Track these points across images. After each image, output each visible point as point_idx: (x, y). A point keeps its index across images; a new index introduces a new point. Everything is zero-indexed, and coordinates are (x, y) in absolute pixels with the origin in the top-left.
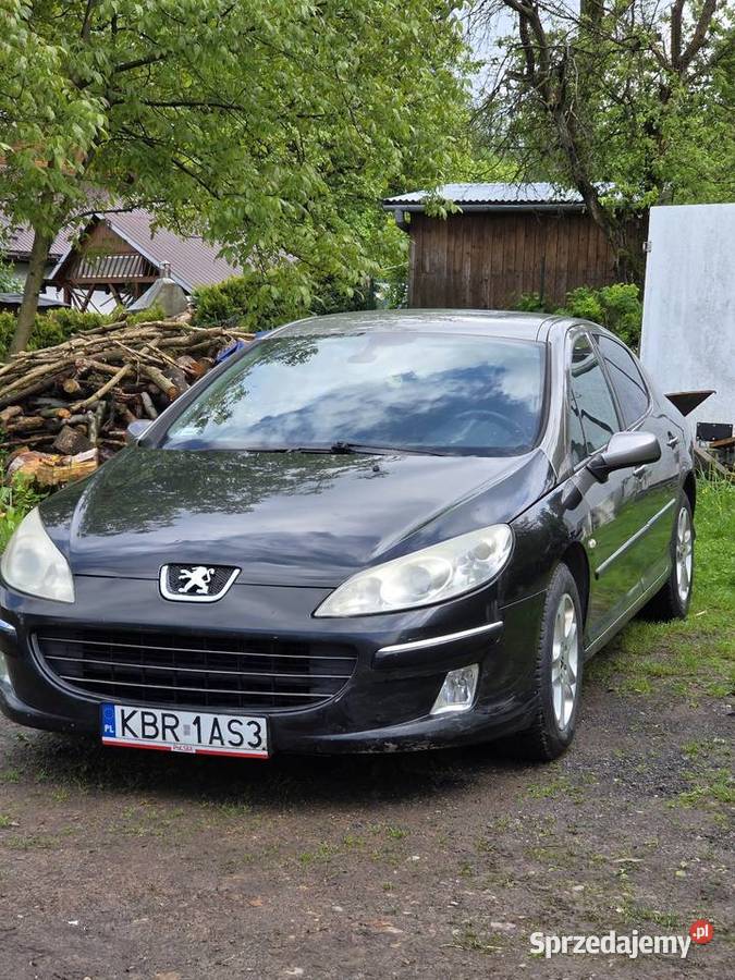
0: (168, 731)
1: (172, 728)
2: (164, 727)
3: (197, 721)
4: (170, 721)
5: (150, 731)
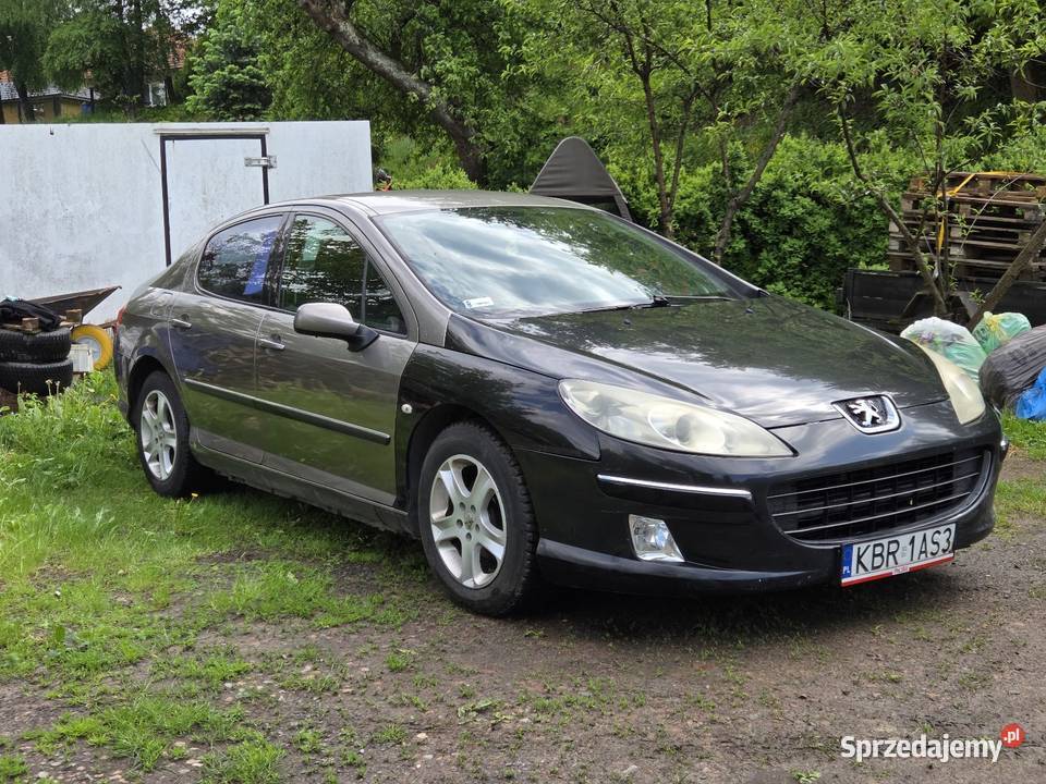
0: (891, 557)
1: (893, 553)
2: (889, 553)
3: (912, 542)
4: (893, 547)
5: (878, 561)
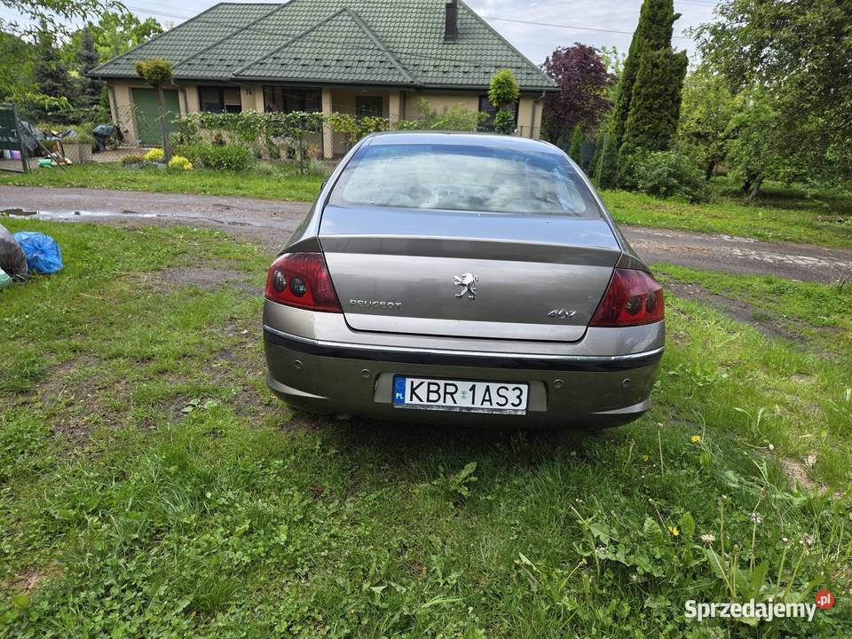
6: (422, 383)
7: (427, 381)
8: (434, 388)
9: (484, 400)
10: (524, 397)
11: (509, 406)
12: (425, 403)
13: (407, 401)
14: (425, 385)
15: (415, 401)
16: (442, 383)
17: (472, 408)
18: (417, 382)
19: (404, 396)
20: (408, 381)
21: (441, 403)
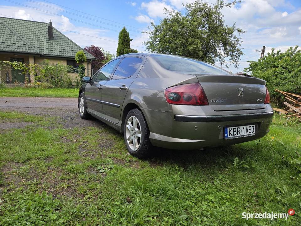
6: (232, 129)
7: (233, 128)
8: (235, 130)
9: (246, 132)
10: (254, 129)
11: (252, 133)
12: (233, 136)
13: (228, 136)
14: (233, 129)
15: (231, 136)
16: (236, 128)
17: (244, 135)
18: (230, 128)
19: (227, 135)
20: (228, 128)
21: (237, 135)
